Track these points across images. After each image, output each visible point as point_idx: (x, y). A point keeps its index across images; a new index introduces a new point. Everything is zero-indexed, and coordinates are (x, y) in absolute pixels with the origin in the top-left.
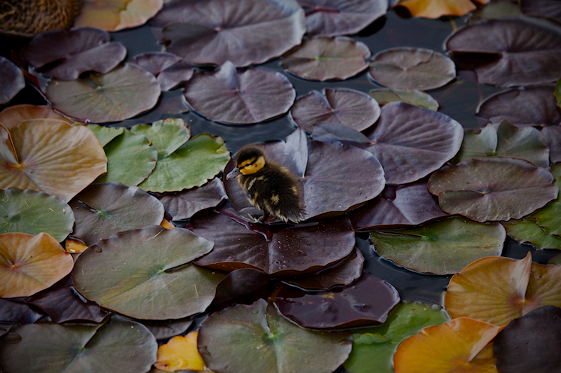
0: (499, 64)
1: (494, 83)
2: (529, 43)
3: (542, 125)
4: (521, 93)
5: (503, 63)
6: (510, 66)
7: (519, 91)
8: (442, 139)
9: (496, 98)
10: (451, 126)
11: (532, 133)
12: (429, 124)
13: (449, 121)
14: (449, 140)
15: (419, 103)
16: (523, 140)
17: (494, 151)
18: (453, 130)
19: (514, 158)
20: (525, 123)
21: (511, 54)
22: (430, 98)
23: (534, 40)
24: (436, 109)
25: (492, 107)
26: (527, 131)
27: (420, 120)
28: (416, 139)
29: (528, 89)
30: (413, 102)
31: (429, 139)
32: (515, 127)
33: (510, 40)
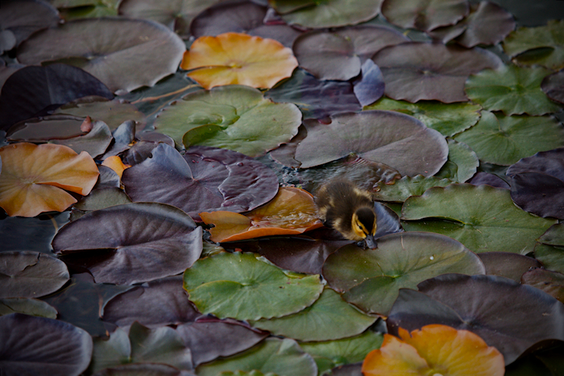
0: (115, 261)
1: (114, 282)
2: (144, 234)
3: (176, 323)
4: (146, 290)
5: (120, 258)
6: (128, 261)
7: (143, 288)
8: (69, 350)
9: (118, 298)
10: (76, 334)
11: (168, 333)
12: (51, 335)
13: (72, 329)
14: (77, 350)
15: (35, 312)
16: (159, 342)
17: (129, 358)
18: (79, 339)
19: (153, 364)
20: (157, 323)
21: (127, 248)
22: (46, 305)
23: (148, 229)
24: (56, 317)
25: (117, 309)
26: (161, 332)
27: (40, 331)
28: (39, 353)
29: (153, 284)
30: (28, 311)
31: (54, 351)
32: (148, 329)
33: (122, 232)
